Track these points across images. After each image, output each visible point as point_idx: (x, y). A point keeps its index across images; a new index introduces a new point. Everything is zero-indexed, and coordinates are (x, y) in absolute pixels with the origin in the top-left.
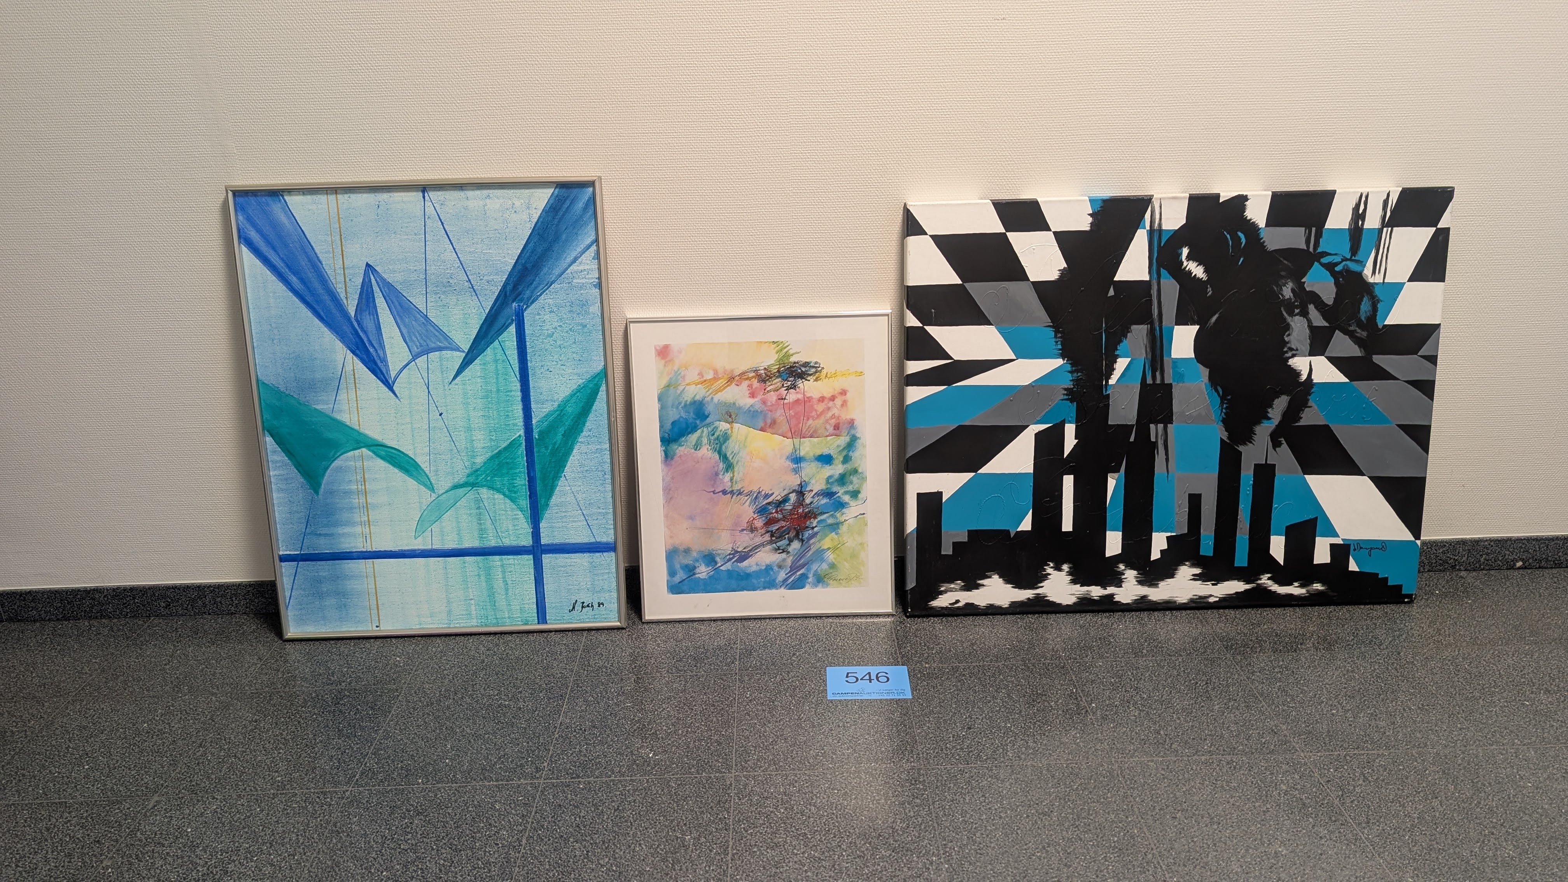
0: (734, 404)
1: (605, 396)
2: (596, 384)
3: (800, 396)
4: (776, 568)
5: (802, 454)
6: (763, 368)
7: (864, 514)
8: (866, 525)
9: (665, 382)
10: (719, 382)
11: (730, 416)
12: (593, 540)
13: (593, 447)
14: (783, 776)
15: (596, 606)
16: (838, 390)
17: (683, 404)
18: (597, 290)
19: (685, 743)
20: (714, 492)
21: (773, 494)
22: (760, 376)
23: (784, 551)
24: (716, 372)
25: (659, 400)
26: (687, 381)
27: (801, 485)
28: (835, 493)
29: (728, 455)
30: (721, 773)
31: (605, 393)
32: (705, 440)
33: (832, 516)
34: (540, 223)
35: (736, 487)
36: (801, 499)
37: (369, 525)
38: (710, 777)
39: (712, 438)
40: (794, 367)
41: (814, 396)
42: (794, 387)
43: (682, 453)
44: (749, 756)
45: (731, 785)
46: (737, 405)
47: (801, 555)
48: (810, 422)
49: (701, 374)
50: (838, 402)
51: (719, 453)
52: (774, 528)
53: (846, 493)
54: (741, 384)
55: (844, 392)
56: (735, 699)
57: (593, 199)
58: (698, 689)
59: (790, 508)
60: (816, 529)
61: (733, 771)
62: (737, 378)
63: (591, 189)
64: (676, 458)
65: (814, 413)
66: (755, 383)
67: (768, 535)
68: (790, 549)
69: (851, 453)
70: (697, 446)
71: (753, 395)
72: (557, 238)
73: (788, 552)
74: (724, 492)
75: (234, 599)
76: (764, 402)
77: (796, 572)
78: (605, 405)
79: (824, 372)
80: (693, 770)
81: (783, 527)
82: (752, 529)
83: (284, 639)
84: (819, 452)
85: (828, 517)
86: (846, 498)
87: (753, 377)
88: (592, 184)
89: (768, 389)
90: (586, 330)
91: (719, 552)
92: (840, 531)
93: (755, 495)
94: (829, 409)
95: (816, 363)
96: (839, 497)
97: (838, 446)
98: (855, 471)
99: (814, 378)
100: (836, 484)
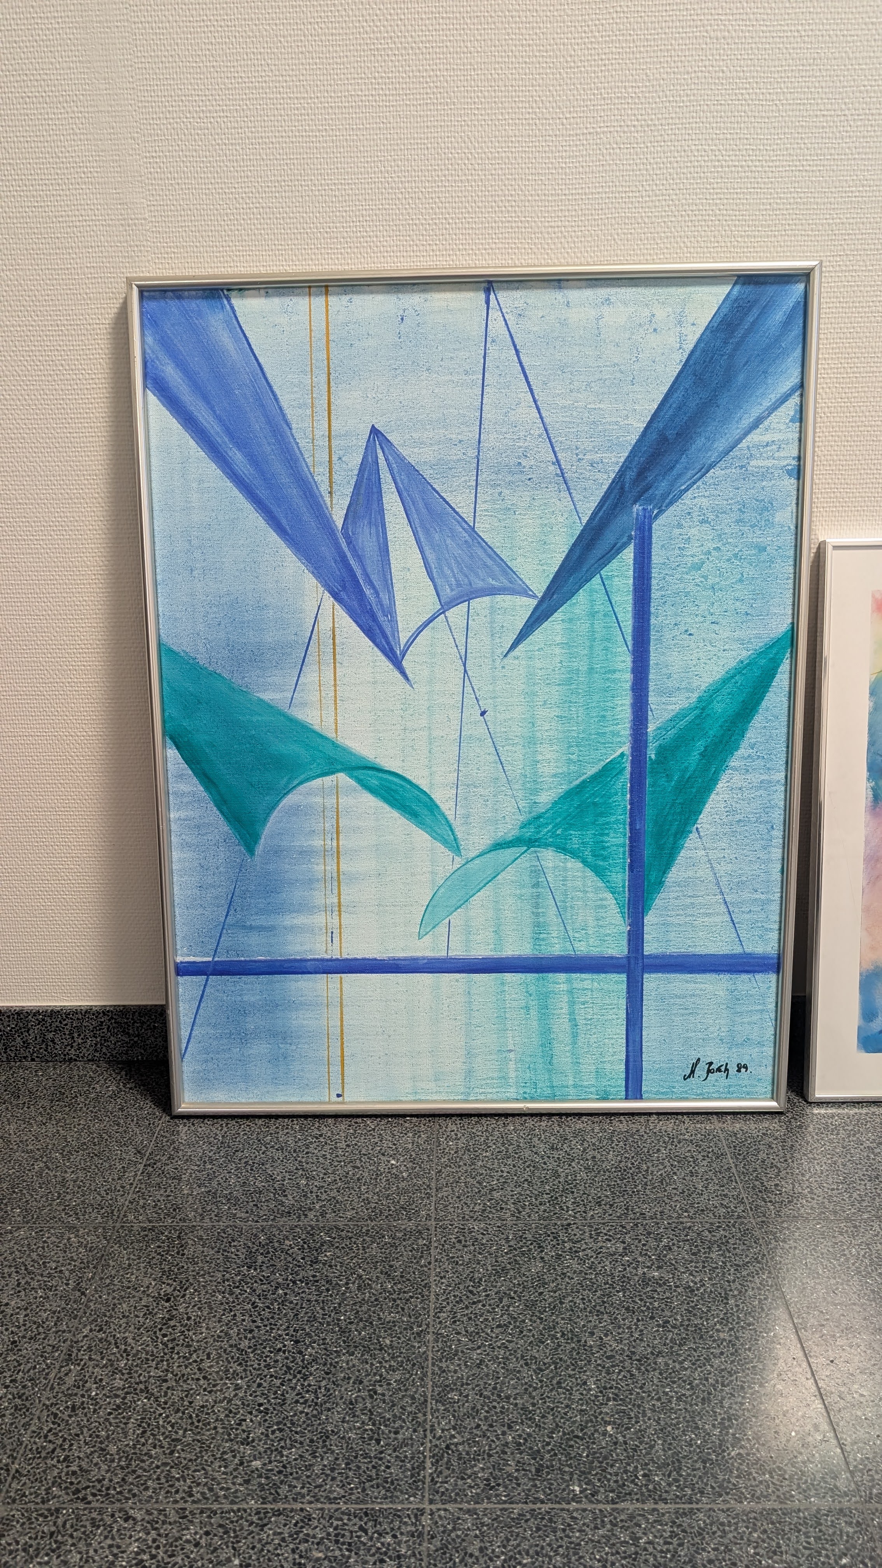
1: (786, 683)
2: (772, 660)
12: (738, 950)
13: (755, 778)
15: (733, 1070)
18: (793, 481)
25: (873, 693)
31: (787, 676)
34: (698, 353)
37: (340, 911)
57: (805, 305)
63: (801, 287)
72: (727, 380)
75: (76, 1035)
78: (785, 700)
83: (174, 1114)
88: (805, 276)
90: (764, 556)
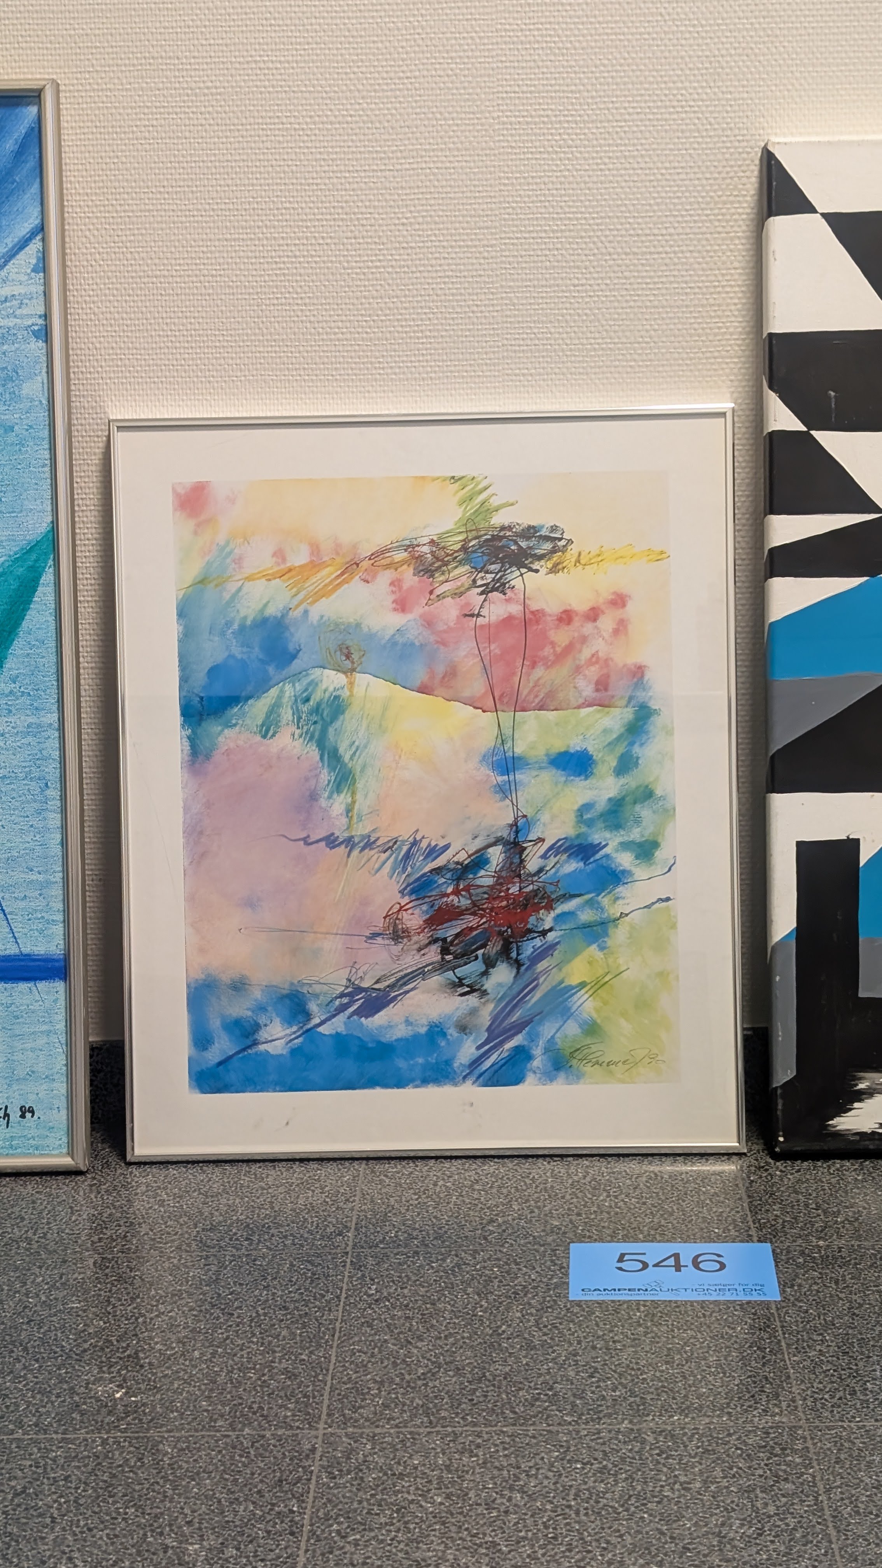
0: (358, 625)
1: (51, 598)
2: (32, 568)
3: (515, 609)
4: (453, 1033)
5: (518, 750)
6: (426, 540)
7: (668, 899)
8: (674, 926)
9: (194, 571)
10: (325, 572)
11: (348, 656)
13: (22, 720)
14: (447, 1435)
15: (15, 1115)
16: (606, 595)
17: (236, 626)
18: (41, 344)
19: (207, 1375)
20: (306, 841)
21: (447, 847)
22: (420, 558)
23: (472, 991)
24: (315, 549)
25: (181, 614)
26: (247, 571)
27: (515, 827)
28: (597, 848)
29: (341, 751)
30: (292, 1427)
31: (51, 589)
32: (287, 714)
33: (591, 903)
35: (360, 830)
36: (516, 860)
38: (263, 1436)
39: (305, 708)
40: (500, 538)
41: (548, 610)
42: (500, 586)
43: (232, 745)
44: (363, 1400)
45: (313, 1450)
46: (366, 630)
47: (515, 999)
48: (539, 672)
49: (280, 555)
50: (606, 623)
51: (321, 744)
52: (450, 931)
53: (625, 846)
54: (374, 577)
55: (619, 601)
56: (338, 1297)
57: (37, 132)
58: (249, 1278)
59: (490, 881)
60: (551, 936)
61: (321, 1425)
62: (366, 564)
63: (33, 110)
64: (217, 756)
65: (547, 651)
66: (409, 577)
67: (435, 948)
68: (489, 984)
69: (636, 750)
70: (268, 729)
71: (402, 605)
73: (484, 993)
74: (331, 841)
76: (429, 623)
77: (502, 1043)
78: (51, 619)
79: (573, 551)
80: (219, 1423)
81: (471, 929)
82: (398, 934)
84: (558, 746)
85: (581, 907)
86: (625, 860)
87: (403, 562)
88: (34, 96)
89: (438, 592)
91: (317, 988)
92: (609, 942)
93: (405, 849)
94: (584, 639)
95: (554, 528)
96: (607, 856)
97: (605, 731)
98: (647, 794)
99: (550, 565)
100: (600, 824)
